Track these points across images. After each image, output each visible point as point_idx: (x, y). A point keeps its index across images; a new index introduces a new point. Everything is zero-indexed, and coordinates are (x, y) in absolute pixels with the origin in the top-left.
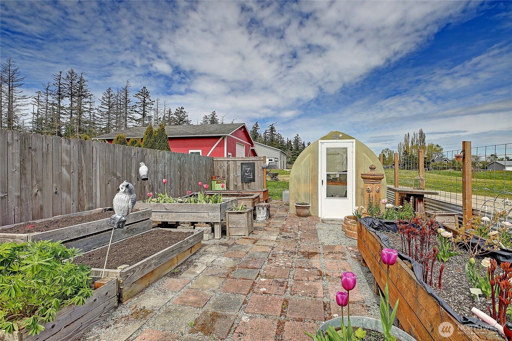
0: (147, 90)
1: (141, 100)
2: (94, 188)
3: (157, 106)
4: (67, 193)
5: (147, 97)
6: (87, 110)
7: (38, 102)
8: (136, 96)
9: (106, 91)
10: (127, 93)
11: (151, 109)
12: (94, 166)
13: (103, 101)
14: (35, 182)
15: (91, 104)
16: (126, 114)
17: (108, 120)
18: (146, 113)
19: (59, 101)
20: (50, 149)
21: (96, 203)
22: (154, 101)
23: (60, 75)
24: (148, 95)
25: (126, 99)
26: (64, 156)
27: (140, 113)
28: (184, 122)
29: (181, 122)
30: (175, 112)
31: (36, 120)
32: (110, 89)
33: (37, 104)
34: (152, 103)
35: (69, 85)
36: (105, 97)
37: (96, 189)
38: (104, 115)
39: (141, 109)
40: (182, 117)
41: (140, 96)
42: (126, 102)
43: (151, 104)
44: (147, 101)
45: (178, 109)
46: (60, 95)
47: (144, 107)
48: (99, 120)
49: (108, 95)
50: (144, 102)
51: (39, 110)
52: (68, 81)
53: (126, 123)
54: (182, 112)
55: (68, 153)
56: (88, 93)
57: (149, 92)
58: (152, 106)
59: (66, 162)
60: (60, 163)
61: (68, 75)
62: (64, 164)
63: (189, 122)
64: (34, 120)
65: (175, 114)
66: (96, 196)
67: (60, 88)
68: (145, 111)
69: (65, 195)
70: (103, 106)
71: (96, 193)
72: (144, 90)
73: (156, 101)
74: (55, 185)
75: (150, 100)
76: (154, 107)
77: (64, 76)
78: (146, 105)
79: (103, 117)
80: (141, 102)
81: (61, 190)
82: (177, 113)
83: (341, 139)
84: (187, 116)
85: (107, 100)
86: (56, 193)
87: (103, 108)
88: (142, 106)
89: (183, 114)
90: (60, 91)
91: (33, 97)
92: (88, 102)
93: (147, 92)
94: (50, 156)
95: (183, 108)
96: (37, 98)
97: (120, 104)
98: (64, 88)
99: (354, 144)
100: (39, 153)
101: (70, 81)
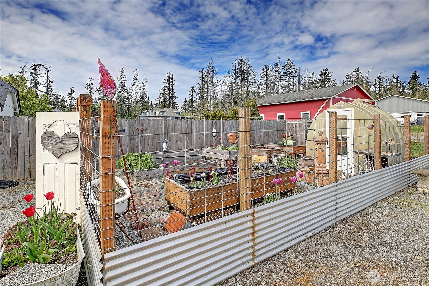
0: (291, 61)
1: (287, 70)
2: (192, 140)
3: (300, 73)
4: (181, 142)
5: (291, 67)
6: (251, 83)
7: (224, 83)
8: (283, 67)
9: (264, 67)
10: (278, 66)
11: (295, 76)
12: (192, 130)
13: (262, 75)
14: (169, 138)
15: (254, 79)
16: (278, 82)
17: (266, 88)
18: (291, 80)
19: (236, 80)
20: (174, 125)
21: (193, 147)
22: (297, 69)
23: (236, 63)
24: (292, 65)
25: (278, 70)
26: (179, 127)
27: (286, 80)
28: (329, 82)
29: (325, 82)
30: (320, 74)
31: (223, 95)
32: (267, 65)
33: (224, 85)
34: (296, 71)
35: (240, 68)
36: (264, 72)
37: (193, 141)
38: (263, 85)
39: (287, 78)
40: (326, 77)
41: (286, 67)
42: (278, 73)
43: (294, 72)
44: (292, 70)
45: (323, 71)
46: (236, 76)
47: (289, 75)
48: (260, 89)
49: (265, 70)
50: (289, 71)
51: (225, 88)
52: (240, 66)
53: (278, 90)
54: (326, 73)
55: (181, 126)
56: (252, 71)
57: (293, 63)
58: (295, 73)
59: (180, 129)
60: (177, 130)
61: (240, 62)
62: (179, 130)
63: (333, 82)
64: (222, 95)
65: (320, 76)
66: (193, 144)
67: (236, 71)
68: (290, 78)
69: (180, 143)
70: (262, 79)
71: (193, 143)
72: (289, 61)
73: (298, 69)
74: (176, 139)
75: (294, 69)
76: (297, 74)
77: (237, 63)
78: (291, 74)
79: (263, 87)
80: (287, 72)
81: (178, 141)
82: (322, 75)
83: (343, 108)
84: (332, 76)
85: (265, 74)
86: (176, 142)
87: (262, 80)
88: (287, 75)
89: (327, 75)
90: (236, 73)
91: (222, 80)
92: (252, 78)
93: (291, 63)
94: (174, 127)
95: (327, 70)
96: (224, 81)
97: (274, 76)
98: (237, 71)
99: (353, 111)
100: (170, 127)
101: (241, 65)
